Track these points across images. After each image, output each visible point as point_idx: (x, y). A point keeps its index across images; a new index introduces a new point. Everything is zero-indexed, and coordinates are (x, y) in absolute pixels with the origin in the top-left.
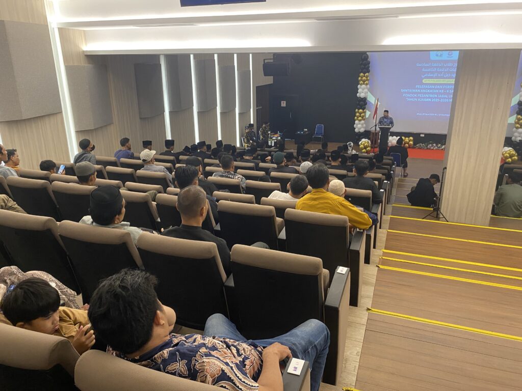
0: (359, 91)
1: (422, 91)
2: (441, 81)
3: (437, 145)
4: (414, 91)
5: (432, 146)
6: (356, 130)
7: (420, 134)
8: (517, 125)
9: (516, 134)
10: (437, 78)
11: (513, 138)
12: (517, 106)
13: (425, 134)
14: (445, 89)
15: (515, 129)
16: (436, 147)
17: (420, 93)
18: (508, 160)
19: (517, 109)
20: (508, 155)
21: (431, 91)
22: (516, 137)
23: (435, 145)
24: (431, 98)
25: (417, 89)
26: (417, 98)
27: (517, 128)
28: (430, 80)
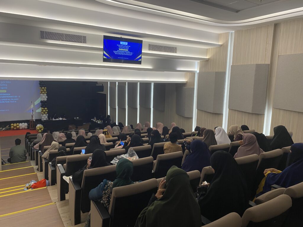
8: (43, 113)
9: (43, 117)
11: (42, 119)
12: (41, 103)
15: (42, 115)
18: (39, 131)
19: (41, 105)
20: (39, 129)
22: (43, 119)
27: (43, 114)
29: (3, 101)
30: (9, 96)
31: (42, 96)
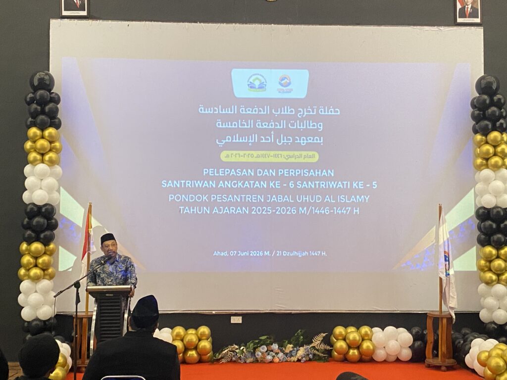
0: (27, 183)
1: (221, 184)
2: (271, 157)
3: (281, 346)
4: (199, 184)
5: (269, 351)
6: (26, 314)
7: (229, 316)
8: (489, 275)
9: (489, 302)
10: (257, 146)
13: (245, 316)
14: (284, 179)
15: (482, 287)
16: (281, 355)
17: (217, 191)
19: (478, 232)
21: (247, 184)
22: (491, 310)
23: (275, 346)
24: (250, 205)
25: (208, 178)
26: (211, 204)
27: (489, 283)
28: (242, 153)
29: (303, 205)
30: (330, 179)
31: (487, 181)
